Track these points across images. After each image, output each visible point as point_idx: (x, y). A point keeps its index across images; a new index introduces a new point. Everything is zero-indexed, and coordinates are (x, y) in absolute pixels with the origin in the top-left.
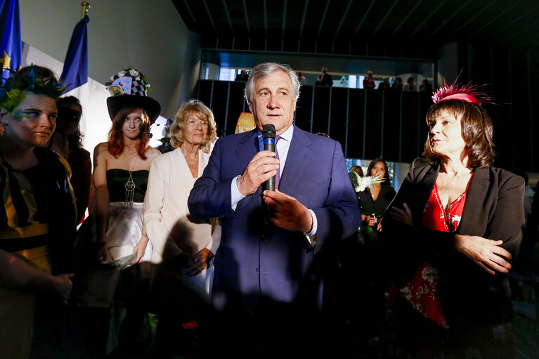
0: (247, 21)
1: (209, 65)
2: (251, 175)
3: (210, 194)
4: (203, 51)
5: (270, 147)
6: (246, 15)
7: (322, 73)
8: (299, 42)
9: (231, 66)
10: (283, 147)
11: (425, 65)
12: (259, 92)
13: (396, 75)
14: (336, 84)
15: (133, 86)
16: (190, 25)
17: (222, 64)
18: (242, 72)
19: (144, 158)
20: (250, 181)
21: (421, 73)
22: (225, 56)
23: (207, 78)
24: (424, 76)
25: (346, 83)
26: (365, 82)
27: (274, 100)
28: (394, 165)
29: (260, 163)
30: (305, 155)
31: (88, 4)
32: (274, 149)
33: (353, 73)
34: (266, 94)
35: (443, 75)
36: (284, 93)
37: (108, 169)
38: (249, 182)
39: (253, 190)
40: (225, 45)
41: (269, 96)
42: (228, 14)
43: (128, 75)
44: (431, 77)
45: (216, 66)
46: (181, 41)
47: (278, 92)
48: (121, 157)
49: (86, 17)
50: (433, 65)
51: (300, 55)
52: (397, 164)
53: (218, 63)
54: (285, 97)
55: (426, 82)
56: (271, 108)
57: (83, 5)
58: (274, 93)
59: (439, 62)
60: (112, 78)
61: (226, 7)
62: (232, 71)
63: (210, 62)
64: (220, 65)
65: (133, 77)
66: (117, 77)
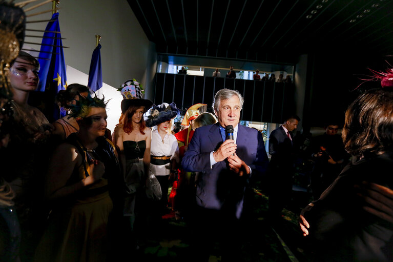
0: (186, 36)
1: (161, 63)
4: (158, 55)
5: (231, 137)
6: (185, 32)
7: (229, 69)
9: (175, 64)
11: (288, 67)
12: (224, 107)
13: (272, 71)
14: (238, 77)
15: (136, 91)
16: (150, 37)
17: (169, 63)
18: (182, 68)
19: (144, 134)
20: (222, 156)
21: (285, 71)
22: (171, 58)
23: (160, 72)
24: (288, 73)
25: (242, 75)
26: (255, 76)
27: (232, 112)
29: (228, 146)
31: (100, 37)
32: (233, 139)
33: (246, 70)
34: (228, 108)
35: (298, 73)
36: (237, 108)
37: (124, 141)
40: (172, 51)
41: (229, 109)
42: (174, 31)
43: (132, 84)
44: (292, 74)
47: (234, 108)
48: (131, 134)
49: (99, 45)
50: (293, 67)
53: (167, 62)
54: (238, 110)
55: (288, 77)
56: (231, 117)
57: (97, 37)
58: (232, 109)
59: (297, 65)
60: (123, 86)
61: (173, 28)
62: (175, 67)
63: (163, 61)
64: (168, 63)
65: (136, 86)
66: (127, 85)
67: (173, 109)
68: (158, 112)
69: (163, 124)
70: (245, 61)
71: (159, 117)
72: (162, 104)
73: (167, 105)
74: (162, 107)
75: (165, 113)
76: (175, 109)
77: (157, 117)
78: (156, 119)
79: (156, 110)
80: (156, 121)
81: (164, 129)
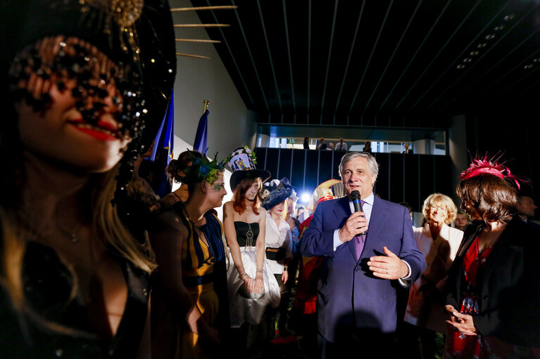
0: (294, 103)
1: (261, 135)
2: (349, 228)
3: (318, 241)
4: (258, 125)
6: (293, 97)
8: (335, 117)
9: (277, 136)
10: (367, 210)
11: (437, 133)
13: (413, 141)
15: (249, 161)
16: (249, 106)
17: (271, 135)
19: (258, 214)
20: (349, 232)
21: (433, 139)
22: (274, 129)
23: (260, 146)
24: (436, 141)
27: (354, 176)
28: (413, 215)
29: (355, 221)
30: (384, 215)
31: (208, 102)
32: (362, 211)
34: (348, 172)
35: (455, 142)
37: (234, 221)
38: (347, 233)
39: (350, 238)
40: (276, 120)
41: (350, 173)
42: (279, 97)
43: (244, 152)
44: (443, 142)
45: (266, 136)
46: (242, 117)
48: (243, 215)
49: (207, 111)
50: (445, 133)
51: (335, 127)
52: (415, 213)
53: (268, 133)
56: (351, 181)
57: (204, 103)
59: (450, 130)
60: (233, 154)
61: (278, 92)
62: (278, 139)
63: (263, 133)
64: (269, 135)
65: (248, 154)
66: (237, 154)
67: (286, 186)
68: (268, 193)
69: (277, 207)
70: (374, 128)
71: (271, 199)
72: (272, 182)
73: (277, 182)
74: (272, 185)
75: (278, 193)
76: (288, 186)
77: (268, 199)
78: (268, 202)
79: (266, 190)
80: (268, 204)
81: (279, 212)
